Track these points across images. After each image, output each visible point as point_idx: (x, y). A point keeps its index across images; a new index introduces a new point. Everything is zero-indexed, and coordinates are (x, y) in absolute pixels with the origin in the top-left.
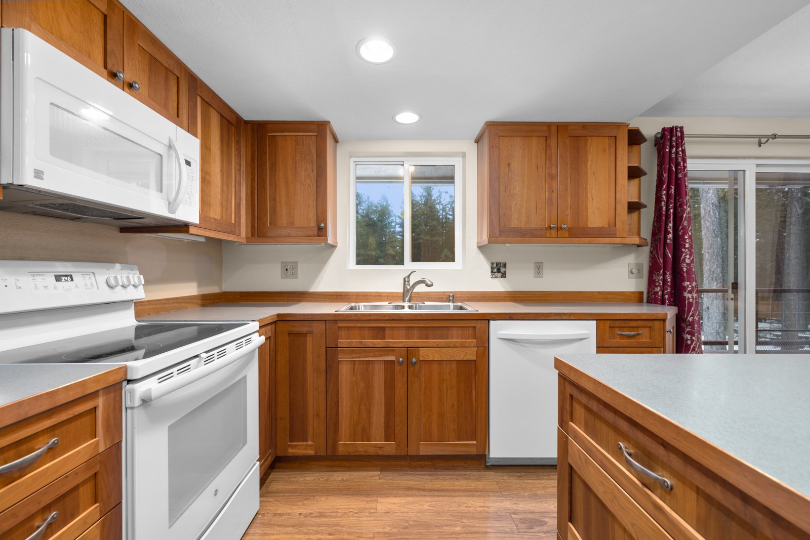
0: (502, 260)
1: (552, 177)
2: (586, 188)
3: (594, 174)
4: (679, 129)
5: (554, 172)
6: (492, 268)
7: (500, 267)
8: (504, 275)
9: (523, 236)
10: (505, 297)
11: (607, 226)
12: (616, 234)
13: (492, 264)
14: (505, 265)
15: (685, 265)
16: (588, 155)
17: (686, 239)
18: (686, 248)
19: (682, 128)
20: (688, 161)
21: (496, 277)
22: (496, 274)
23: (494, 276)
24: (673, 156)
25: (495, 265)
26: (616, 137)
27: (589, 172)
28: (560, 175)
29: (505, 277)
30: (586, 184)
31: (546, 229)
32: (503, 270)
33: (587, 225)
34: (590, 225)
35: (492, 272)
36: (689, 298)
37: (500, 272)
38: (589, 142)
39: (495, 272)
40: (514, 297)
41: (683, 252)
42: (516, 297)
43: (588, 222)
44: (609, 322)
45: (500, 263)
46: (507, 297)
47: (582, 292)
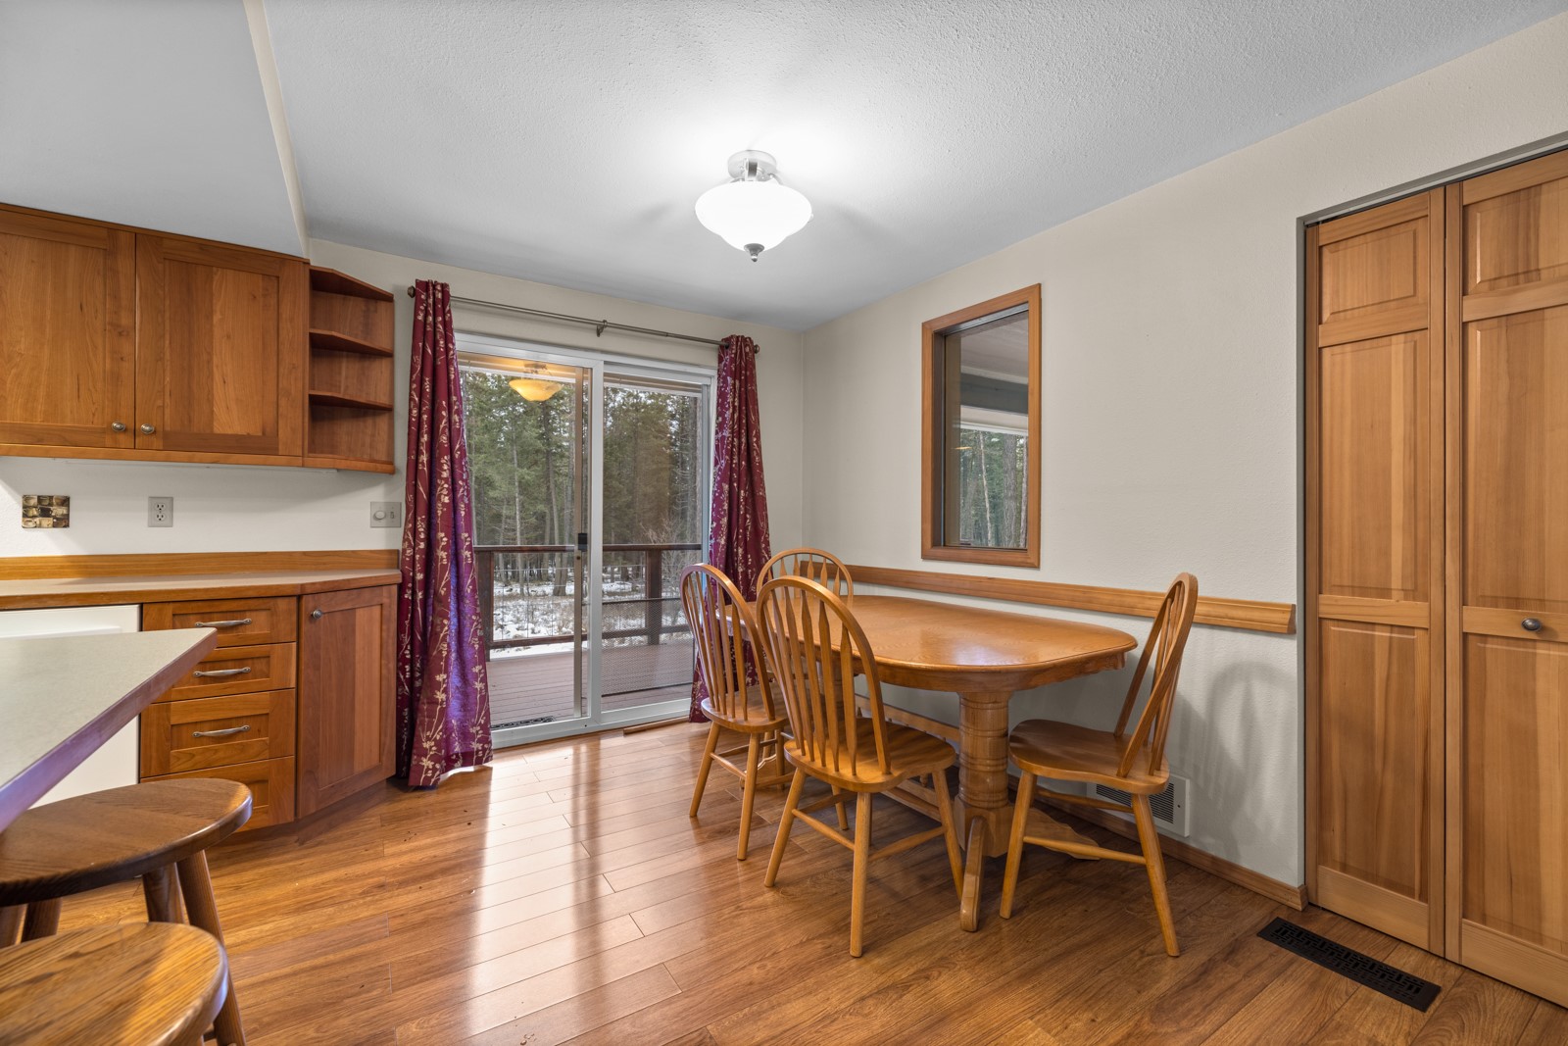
0: (57, 491)
1: (121, 332)
2: (210, 362)
3: (228, 337)
4: (439, 288)
5: (125, 321)
6: (26, 508)
7: (51, 504)
8: (63, 522)
9: (40, 441)
10: (62, 567)
11: (260, 434)
12: (277, 449)
13: (26, 498)
14: (65, 502)
15: (440, 505)
16: (214, 301)
17: (442, 464)
18: (442, 479)
19: (444, 287)
20: (457, 337)
21: (40, 526)
22: (37, 520)
23: (31, 524)
24: (429, 329)
25: (34, 502)
26: (278, 277)
27: (217, 332)
28: (140, 330)
29: (67, 526)
30: (210, 354)
31: (103, 431)
32: (58, 511)
33: (212, 428)
34: (218, 429)
35: (25, 515)
36: (442, 559)
37: (49, 516)
38: (216, 278)
39: (34, 517)
40: (86, 567)
41: (439, 485)
42: (92, 567)
43: (215, 424)
44: (171, 606)
45: (51, 498)
46: (68, 567)
47: (266, 553)
